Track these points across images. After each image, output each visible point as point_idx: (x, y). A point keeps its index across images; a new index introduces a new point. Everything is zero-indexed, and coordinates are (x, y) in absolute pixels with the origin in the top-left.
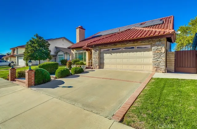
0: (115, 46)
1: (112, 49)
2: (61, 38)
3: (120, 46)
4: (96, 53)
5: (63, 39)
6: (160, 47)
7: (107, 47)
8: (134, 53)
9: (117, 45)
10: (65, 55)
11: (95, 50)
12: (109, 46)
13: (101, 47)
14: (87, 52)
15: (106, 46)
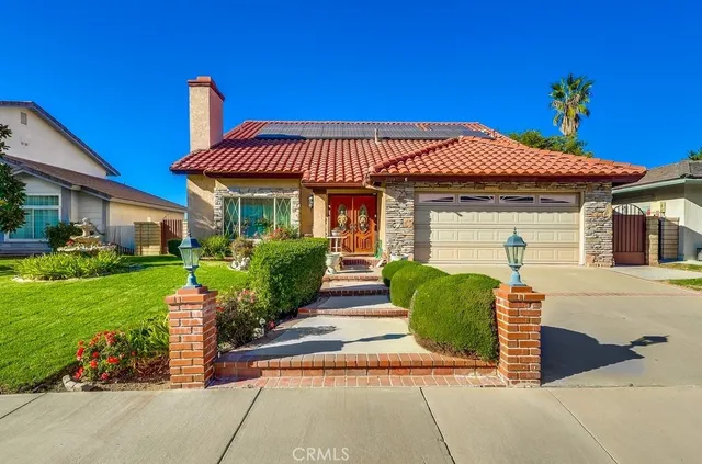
0: (479, 188)
1: (462, 198)
2: (13, 104)
3: (497, 190)
4: (402, 205)
5: (24, 116)
6: (601, 204)
7: (451, 189)
8: (531, 214)
9: (485, 186)
10: (73, 201)
11: (398, 194)
12: (456, 187)
13: (423, 185)
14: (316, 198)
15: (447, 186)
